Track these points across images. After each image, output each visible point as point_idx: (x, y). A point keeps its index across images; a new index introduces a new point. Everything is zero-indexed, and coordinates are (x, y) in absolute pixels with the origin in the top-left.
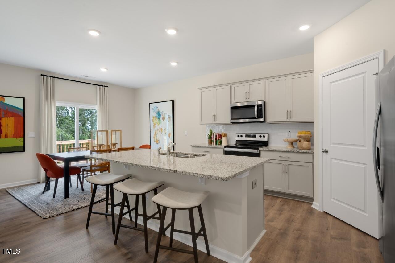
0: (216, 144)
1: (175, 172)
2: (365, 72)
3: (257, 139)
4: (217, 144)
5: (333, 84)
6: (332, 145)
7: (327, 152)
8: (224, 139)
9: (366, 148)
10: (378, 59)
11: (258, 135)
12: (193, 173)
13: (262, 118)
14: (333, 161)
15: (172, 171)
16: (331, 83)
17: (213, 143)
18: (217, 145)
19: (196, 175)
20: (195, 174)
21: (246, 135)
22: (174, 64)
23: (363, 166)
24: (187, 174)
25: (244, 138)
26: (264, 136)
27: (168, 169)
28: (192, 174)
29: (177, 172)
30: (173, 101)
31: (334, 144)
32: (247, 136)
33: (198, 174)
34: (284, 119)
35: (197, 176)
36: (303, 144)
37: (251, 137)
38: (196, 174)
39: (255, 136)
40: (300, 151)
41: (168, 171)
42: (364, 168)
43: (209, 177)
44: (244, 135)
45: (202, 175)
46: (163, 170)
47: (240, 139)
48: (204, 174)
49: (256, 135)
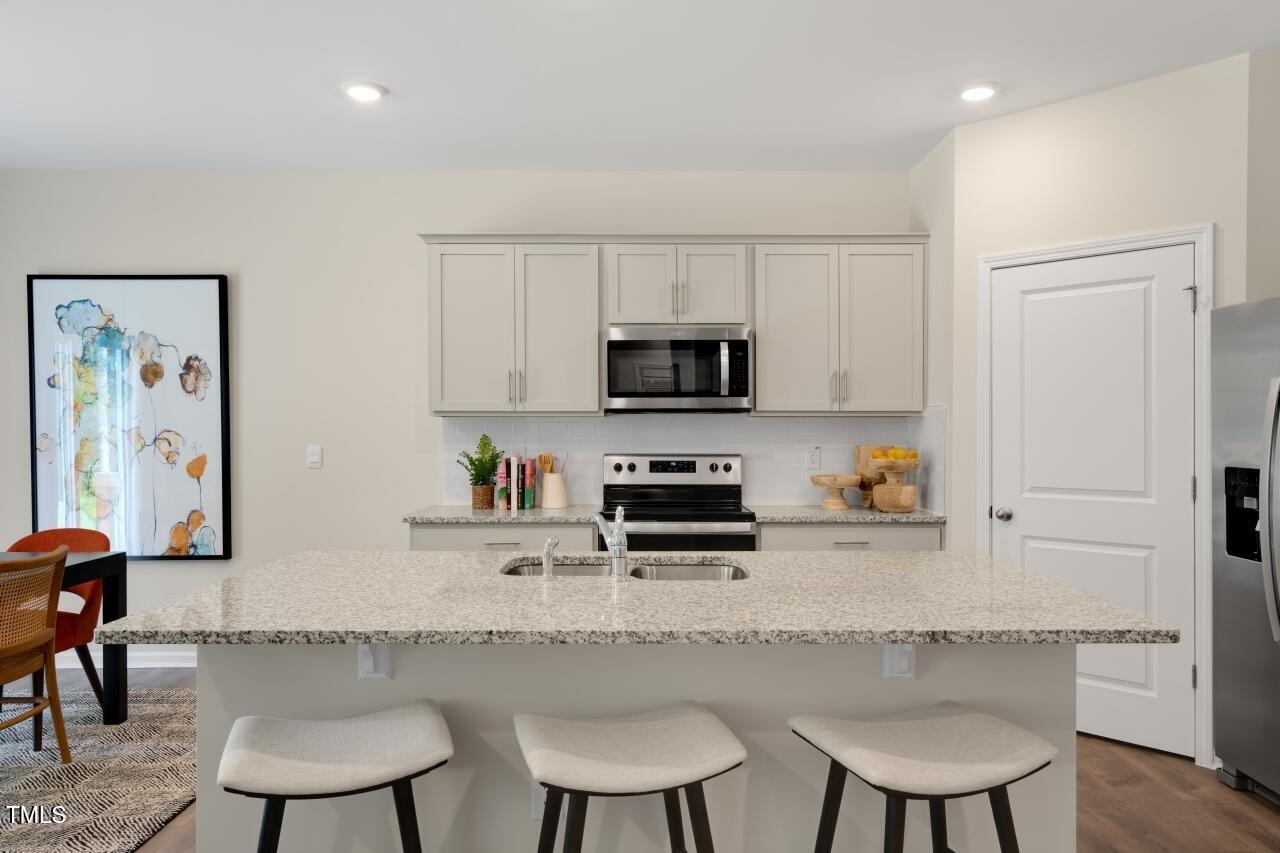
0: (522, 506)
1: (936, 641)
2: (1150, 278)
3: (702, 477)
4: (527, 505)
5: (1031, 297)
6: (1026, 495)
7: (1008, 517)
8: (552, 486)
9: (1152, 501)
10: (1192, 246)
11: (702, 465)
12: (1038, 629)
13: (745, 394)
14: (1032, 544)
15: (920, 635)
16: (1025, 292)
17: (500, 503)
18: (527, 512)
19: (1051, 640)
20: (1043, 637)
21: (651, 462)
22: (364, 95)
23: (1142, 553)
24: (1005, 638)
25: (644, 477)
26: (728, 468)
27: (893, 632)
28: (1032, 638)
29: (953, 638)
30: (223, 281)
31: (1033, 489)
32: (655, 467)
33: (1058, 632)
34: (822, 402)
35: (1058, 642)
36: (900, 494)
37: (673, 471)
38: (1049, 632)
39: (689, 467)
40: (905, 520)
41: (894, 642)
42: (1146, 558)
43: (1112, 636)
44: (643, 464)
45: (1082, 632)
46: (862, 639)
47: (623, 478)
48: (1090, 630)
49: (694, 463)
